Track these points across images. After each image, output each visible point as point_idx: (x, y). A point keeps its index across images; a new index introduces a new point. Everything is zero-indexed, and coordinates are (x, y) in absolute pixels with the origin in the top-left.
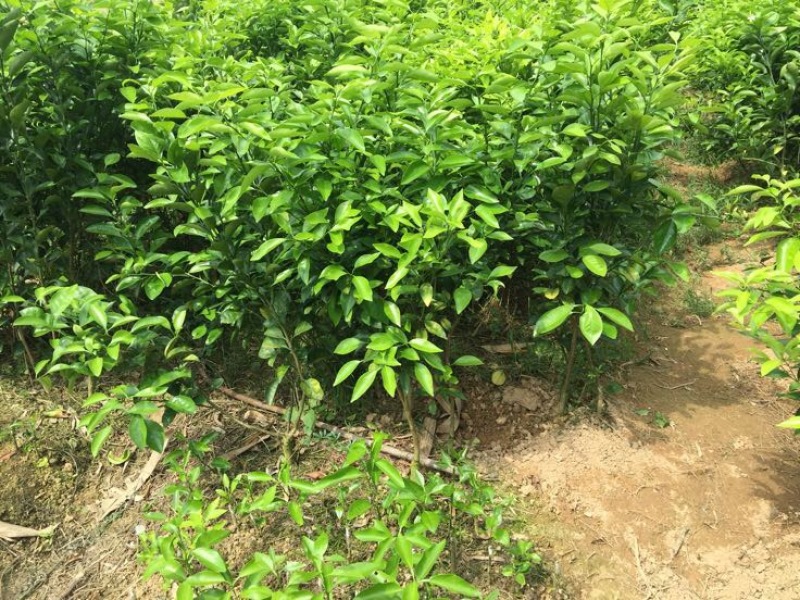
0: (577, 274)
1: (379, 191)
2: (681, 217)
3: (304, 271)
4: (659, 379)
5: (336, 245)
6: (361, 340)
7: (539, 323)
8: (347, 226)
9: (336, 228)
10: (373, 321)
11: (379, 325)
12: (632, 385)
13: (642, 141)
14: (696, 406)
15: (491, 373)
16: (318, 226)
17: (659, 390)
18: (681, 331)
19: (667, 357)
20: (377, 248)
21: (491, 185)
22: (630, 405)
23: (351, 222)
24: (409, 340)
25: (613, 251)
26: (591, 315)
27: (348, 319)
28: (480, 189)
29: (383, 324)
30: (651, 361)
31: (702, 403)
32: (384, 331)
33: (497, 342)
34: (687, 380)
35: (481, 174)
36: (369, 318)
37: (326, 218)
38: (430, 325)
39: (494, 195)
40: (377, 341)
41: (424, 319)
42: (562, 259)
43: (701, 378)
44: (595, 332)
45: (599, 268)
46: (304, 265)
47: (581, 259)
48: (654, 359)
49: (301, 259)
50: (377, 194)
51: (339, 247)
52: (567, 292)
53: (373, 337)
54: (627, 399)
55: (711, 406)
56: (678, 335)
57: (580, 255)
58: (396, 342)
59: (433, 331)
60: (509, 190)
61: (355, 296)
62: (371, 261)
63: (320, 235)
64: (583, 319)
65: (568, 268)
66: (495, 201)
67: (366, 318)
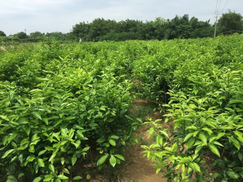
0: (108, 146)
1: (46, 129)
2: (134, 125)
3: (21, 158)
4: (135, 168)
5: (32, 149)
6: (41, 177)
7: (98, 161)
8: (35, 143)
9: (32, 144)
10: (45, 171)
11: (47, 172)
12: (128, 172)
13: (121, 108)
14: (145, 176)
15: (86, 176)
16: (26, 144)
17: (135, 172)
18: (140, 151)
19: (137, 161)
20: (46, 148)
21: (81, 124)
22: (128, 179)
23: (37, 141)
24: (58, 176)
25: (117, 137)
26: (112, 158)
27: (37, 172)
28: (78, 125)
29: (48, 171)
30: (132, 163)
31: (146, 175)
32: (49, 173)
33: (88, 163)
34: (142, 167)
35: (78, 121)
36: (44, 171)
37: (28, 141)
38: (64, 170)
39: (82, 127)
40: (47, 178)
41: (62, 168)
42: (103, 141)
43: (146, 166)
44: (114, 163)
45: (113, 143)
46: (21, 156)
47: (108, 141)
48: (133, 162)
49: (20, 154)
50: (46, 130)
51: (33, 150)
52: (106, 151)
53: (46, 176)
54: (126, 177)
55: (149, 175)
56: (139, 153)
57: (109, 139)
58: (53, 177)
59: (65, 172)
60: (86, 125)
61: (39, 164)
62: (44, 153)
63: (26, 146)
64: (110, 160)
65: (105, 144)
66: (82, 128)
67: (43, 171)
